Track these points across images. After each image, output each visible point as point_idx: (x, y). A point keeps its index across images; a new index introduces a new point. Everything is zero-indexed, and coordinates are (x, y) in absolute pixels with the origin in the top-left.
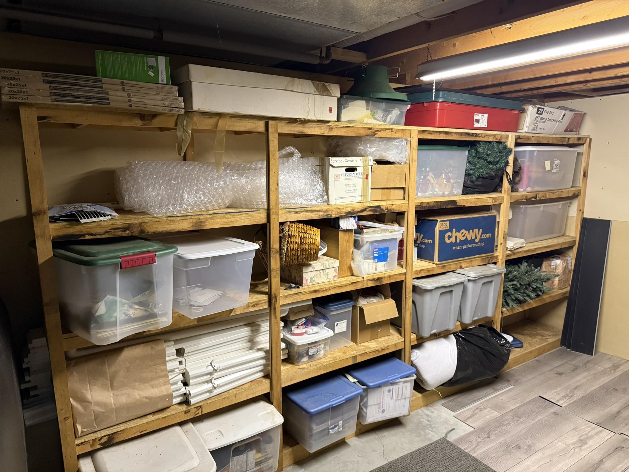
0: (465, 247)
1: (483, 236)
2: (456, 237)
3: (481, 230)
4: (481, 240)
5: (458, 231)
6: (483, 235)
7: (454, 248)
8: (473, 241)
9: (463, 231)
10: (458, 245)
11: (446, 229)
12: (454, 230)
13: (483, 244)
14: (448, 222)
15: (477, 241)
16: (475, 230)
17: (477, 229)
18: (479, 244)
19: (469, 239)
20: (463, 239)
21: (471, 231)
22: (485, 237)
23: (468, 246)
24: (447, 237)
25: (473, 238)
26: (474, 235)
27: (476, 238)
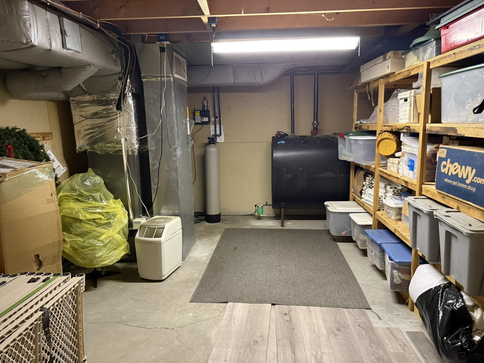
0: (455, 183)
1: (476, 180)
2: (449, 168)
3: (474, 170)
4: (472, 184)
5: (452, 163)
6: (476, 178)
7: (446, 180)
8: (463, 180)
9: (456, 164)
10: (449, 178)
11: (443, 157)
12: (449, 160)
13: (474, 190)
14: (446, 150)
15: (468, 182)
16: (468, 167)
17: (470, 168)
18: (469, 188)
19: (460, 176)
20: (454, 173)
21: (463, 167)
22: (478, 182)
23: (457, 184)
24: (443, 165)
25: (465, 177)
26: (466, 173)
27: (467, 178)
